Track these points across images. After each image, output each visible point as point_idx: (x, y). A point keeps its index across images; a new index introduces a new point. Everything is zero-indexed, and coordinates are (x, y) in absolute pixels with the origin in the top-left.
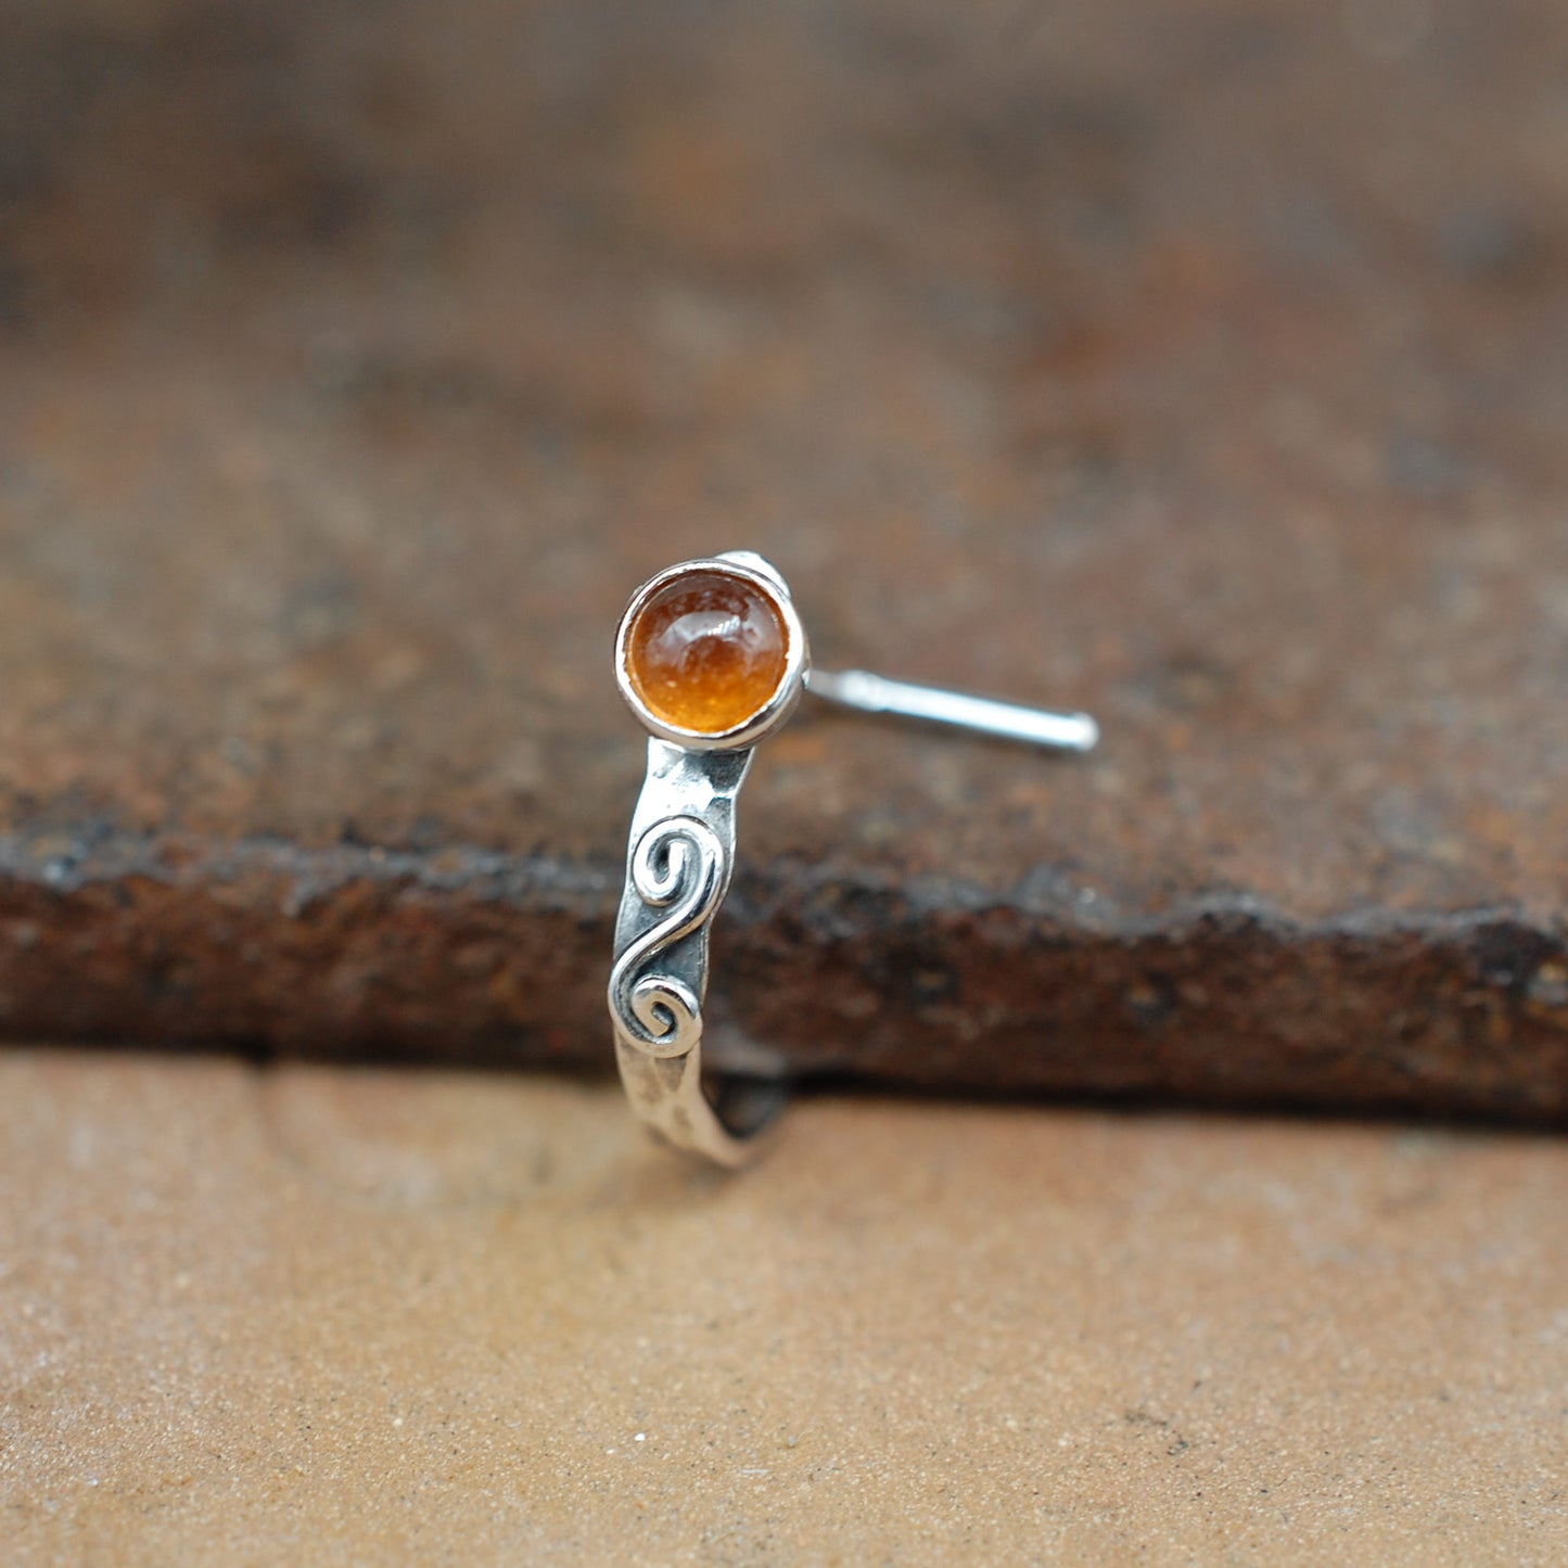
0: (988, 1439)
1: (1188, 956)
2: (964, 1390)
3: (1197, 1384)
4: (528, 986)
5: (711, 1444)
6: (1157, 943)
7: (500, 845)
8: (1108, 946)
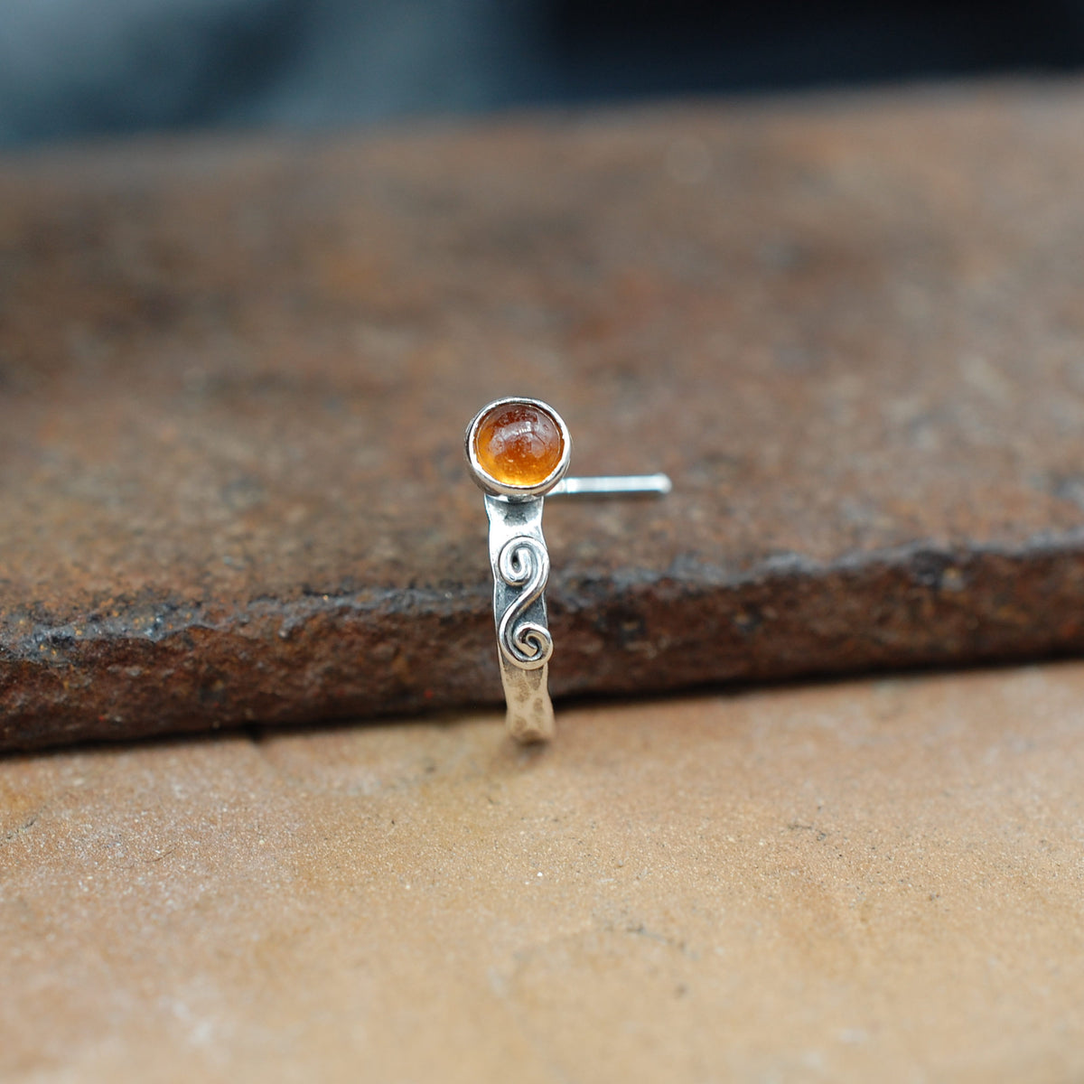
0: (722, 848)
1: (766, 591)
2: (700, 829)
3: (819, 808)
4: (413, 662)
5: (578, 872)
6: (748, 587)
7: (391, 585)
8: (724, 591)
